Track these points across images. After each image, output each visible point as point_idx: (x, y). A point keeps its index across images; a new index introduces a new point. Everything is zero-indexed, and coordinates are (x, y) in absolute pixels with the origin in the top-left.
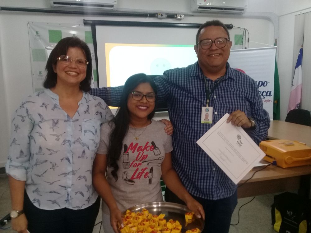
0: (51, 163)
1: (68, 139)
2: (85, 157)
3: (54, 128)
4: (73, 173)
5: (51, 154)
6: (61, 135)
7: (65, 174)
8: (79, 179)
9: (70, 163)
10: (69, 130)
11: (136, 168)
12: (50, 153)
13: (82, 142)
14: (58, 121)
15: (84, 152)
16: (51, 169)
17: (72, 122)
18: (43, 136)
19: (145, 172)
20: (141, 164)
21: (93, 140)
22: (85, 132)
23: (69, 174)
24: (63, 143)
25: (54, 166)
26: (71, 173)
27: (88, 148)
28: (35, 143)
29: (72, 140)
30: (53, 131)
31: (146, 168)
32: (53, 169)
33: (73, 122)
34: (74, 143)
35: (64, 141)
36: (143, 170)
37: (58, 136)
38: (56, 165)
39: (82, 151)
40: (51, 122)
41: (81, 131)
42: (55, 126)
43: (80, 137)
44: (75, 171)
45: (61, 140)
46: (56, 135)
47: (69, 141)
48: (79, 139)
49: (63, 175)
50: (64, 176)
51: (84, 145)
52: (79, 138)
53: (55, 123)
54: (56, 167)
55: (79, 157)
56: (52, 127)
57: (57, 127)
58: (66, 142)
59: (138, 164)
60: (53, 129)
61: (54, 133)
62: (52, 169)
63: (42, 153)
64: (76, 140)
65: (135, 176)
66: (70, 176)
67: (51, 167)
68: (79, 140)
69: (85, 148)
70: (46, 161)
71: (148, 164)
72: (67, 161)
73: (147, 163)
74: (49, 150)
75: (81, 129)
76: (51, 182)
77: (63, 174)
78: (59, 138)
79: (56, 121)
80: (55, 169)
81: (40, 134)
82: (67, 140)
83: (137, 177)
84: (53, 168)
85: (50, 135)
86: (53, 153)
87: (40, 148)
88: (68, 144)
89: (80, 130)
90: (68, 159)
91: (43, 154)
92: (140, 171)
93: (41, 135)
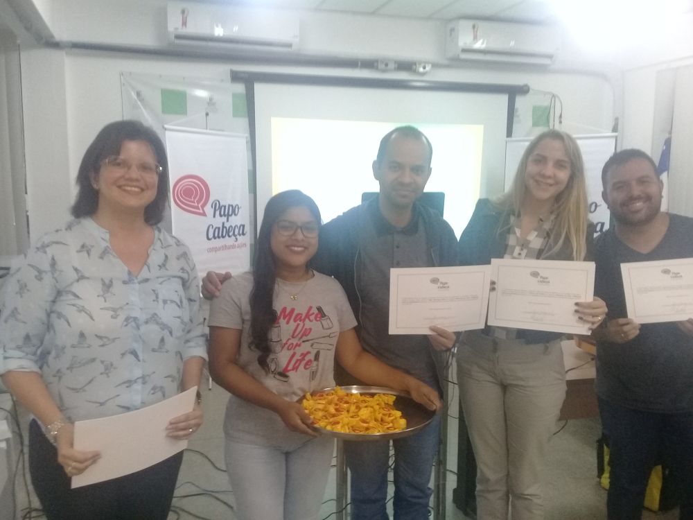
0: (102, 362)
1: (134, 314)
2: (164, 350)
3: (105, 296)
4: (144, 379)
5: (103, 346)
6: (121, 308)
7: (129, 383)
8: (152, 392)
9: (139, 361)
10: (134, 298)
11: (291, 352)
12: (102, 343)
13: (160, 321)
14: (111, 281)
15: (162, 340)
16: (102, 374)
17: (137, 285)
18: (86, 313)
19: (307, 358)
20: (299, 345)
21: (179, 317)
22: (165, 302)
23: (135, 381)
24: (125, 323)
25: (108, 368)
26: (140, 380)
27: (171, 333)
28: (69, 325)
29: (142, 317)
30: (105, 301)
31: (309, 353)
32: (107, 374)
33: (139, 283)
34: (147, 322)
35: (127, 319)
36: (304, 355)
37: (114, 310)
38: (112, 365)
39: (160, 337)
41: (158, 302)
42: (108, 291)
43: (156, 312)
44: (148, 375)
45: (122, 317)
46: (112, 308)
47: (135, 319)
48: (156, 317)
49: (127, 385)
50: (127, 387)
52: (155, 314)
53: (107, 286)
54: (112, 369)
55: (154, 350)
56: (101, 293)
57: (112, 293)
58: (130, 321)
59: (295, 344)
60: (105, 298)
61: (107, 305)
62: (105, 375)
63: (86, 346)
64: (151, 318)
65: (290, 367)
66: (138, 387)
67: (103, 370)
68: (154, 318)
69: (166, 332)
70: (93, 360)
71: (312, 346)
72: (133, 357)
73: (311, 342)
74: (100, 338)
75: (157, 297)
76: (102, 401)
77: (124, 383)
78: (118, 313)
79: (107, 282)
80: (109, 374)
81: (81, 308)
82: (131, 317)
83: (293, 369)
84: (107, 371)
85: (101, 309)
86: (107, 343)
87: (82, 335)
88: (133, 324)
89: (155, 299)
90: (134, 353)
91: (88, 347)
92: (298, 357)
93: (82, 310)
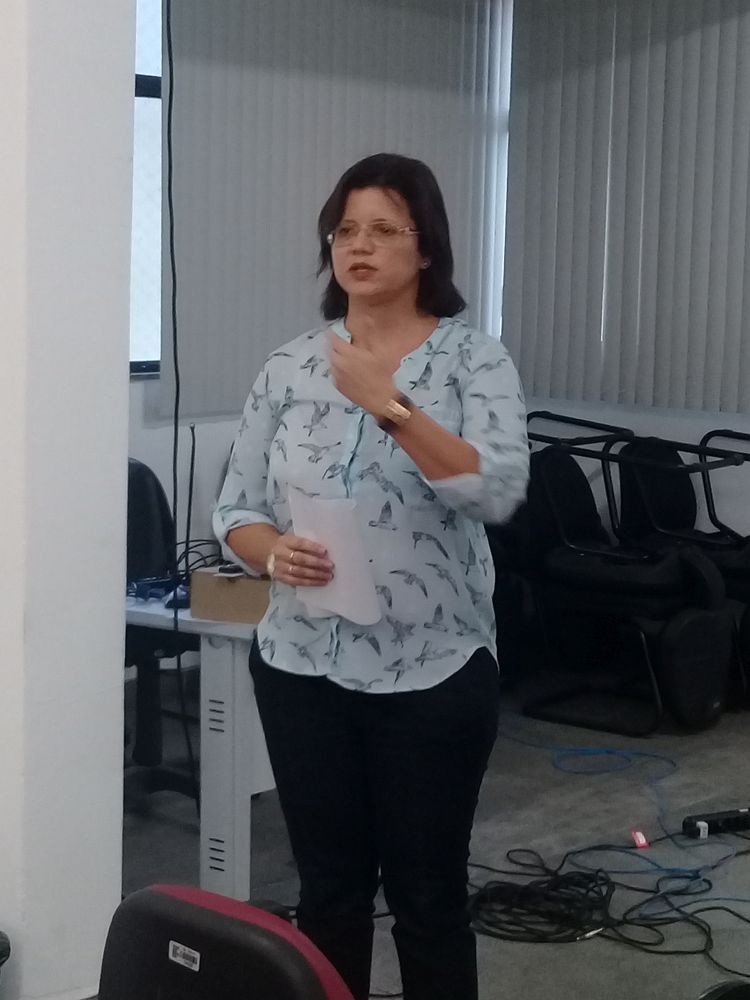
2: (389, 525)
3: (314, 427)
6: (328, 448)
10: (352, 436)
13: (381, 475)
14: (328, 407)
18: (283, 450)
27: (400, 497)
30: (309, 435)
39: (382, 503)
40: (311, 410)
41: (386, 444)
42: (319, 422)
43: (379, 461)
46: (314, 446)
48: (376, 468)
51: (387, 486)
55: (372, 524)
57: (323, 424)
58: (337, 471)
60: (311, 430)
63: (282, 500)
64: (368, 470)
68: (373, 471)
69: (392, 496)
75: (386, 437)
78: (320, 456)
79: (322, 408)
81: (281, 445)
82: (340, 466)
85: (301, 445)
87: (275, 483)
89: (383, 439)
